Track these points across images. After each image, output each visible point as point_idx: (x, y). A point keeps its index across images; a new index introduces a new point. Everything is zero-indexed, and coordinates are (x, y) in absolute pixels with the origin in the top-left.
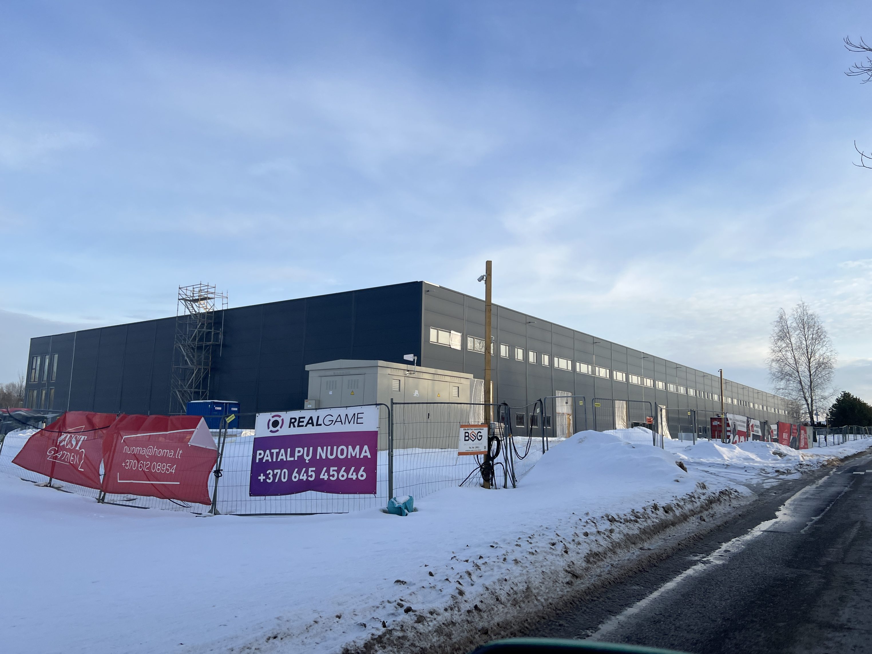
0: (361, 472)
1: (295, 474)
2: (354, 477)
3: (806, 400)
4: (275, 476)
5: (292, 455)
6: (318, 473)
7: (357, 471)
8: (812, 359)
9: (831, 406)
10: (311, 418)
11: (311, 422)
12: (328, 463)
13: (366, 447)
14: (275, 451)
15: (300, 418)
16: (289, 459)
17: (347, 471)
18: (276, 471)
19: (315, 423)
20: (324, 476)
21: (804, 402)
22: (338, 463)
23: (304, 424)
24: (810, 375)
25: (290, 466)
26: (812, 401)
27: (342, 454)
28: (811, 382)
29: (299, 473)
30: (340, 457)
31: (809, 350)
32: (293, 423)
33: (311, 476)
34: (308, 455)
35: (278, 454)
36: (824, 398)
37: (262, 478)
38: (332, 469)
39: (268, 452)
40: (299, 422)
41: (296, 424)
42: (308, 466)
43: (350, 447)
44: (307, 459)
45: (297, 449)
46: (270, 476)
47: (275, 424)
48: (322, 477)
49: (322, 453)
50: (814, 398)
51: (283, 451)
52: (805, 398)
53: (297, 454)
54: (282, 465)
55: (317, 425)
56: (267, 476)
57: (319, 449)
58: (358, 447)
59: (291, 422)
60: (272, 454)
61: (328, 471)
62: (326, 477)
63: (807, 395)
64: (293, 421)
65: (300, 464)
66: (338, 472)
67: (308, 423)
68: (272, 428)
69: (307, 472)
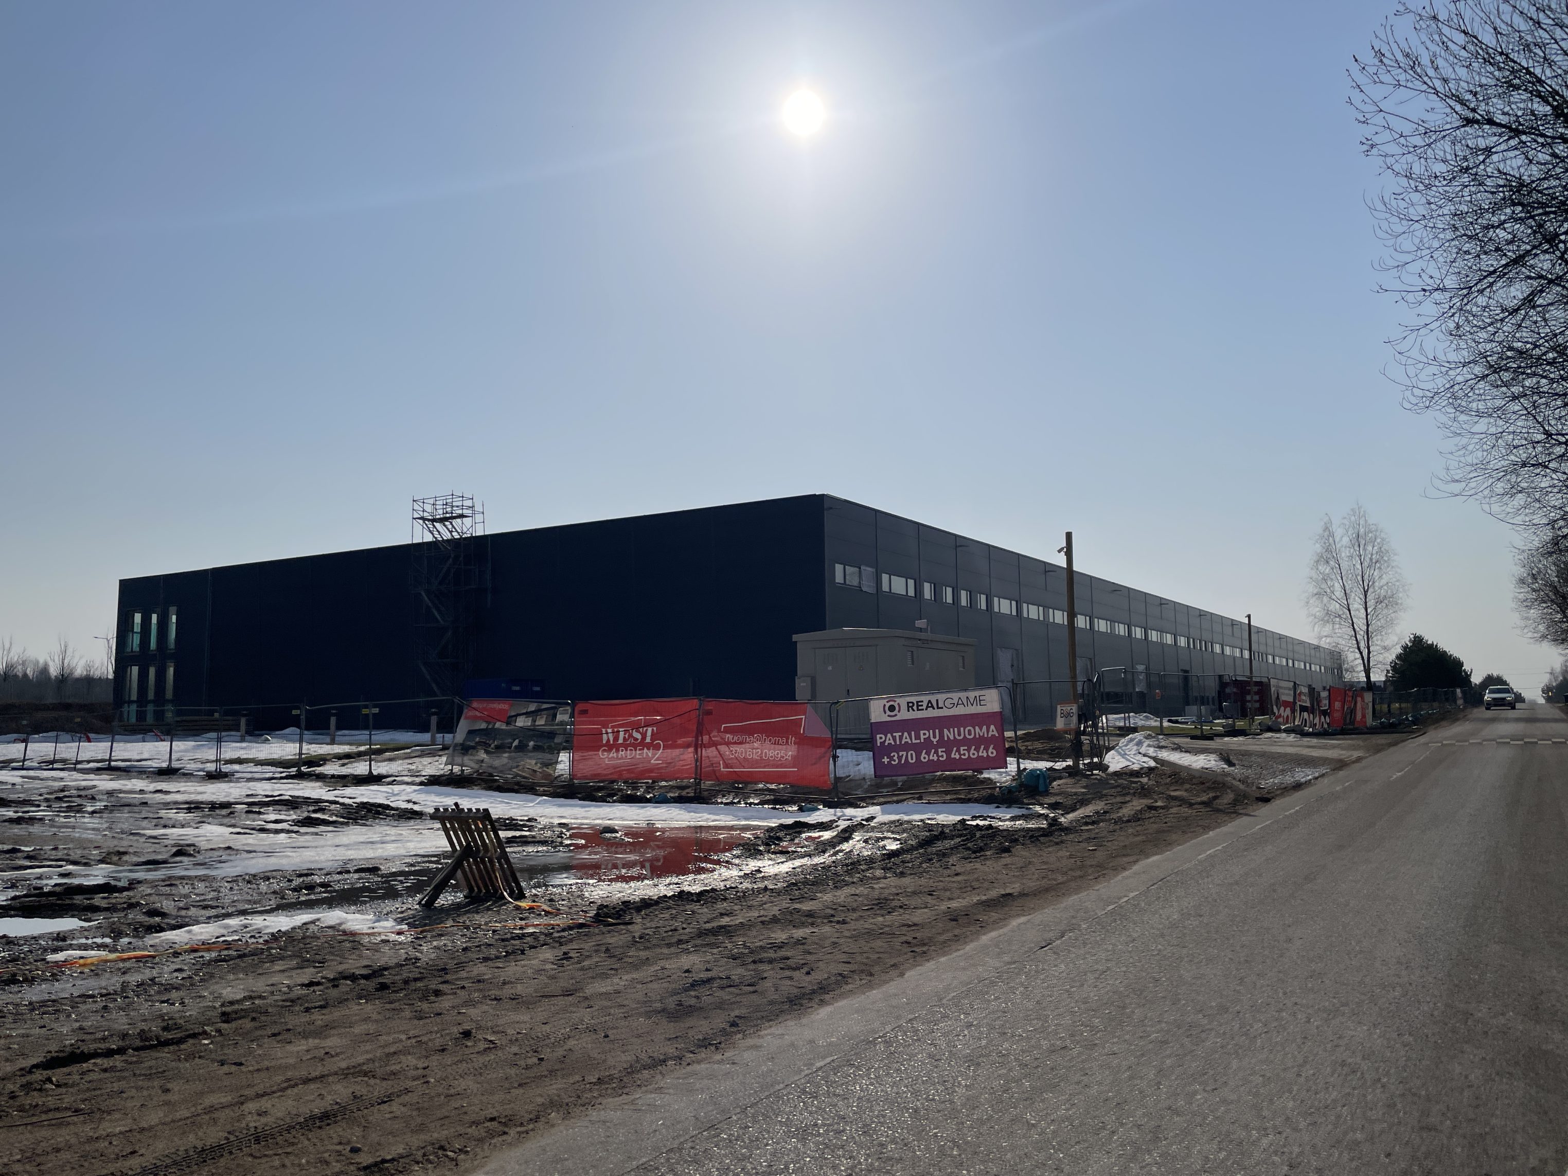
0: (991, 750)
1: (923, 755)
2: (985, 755)
3: (1361, 653)
4: (900, 758)
5: (918, 737)
6: (949, 753)
7: (987, 749)
8: (1371, 590)
9: (1394, 657)
10: (930, 702)
11: (930, 705)
12: (957, 743)
13: (992, 727)
14: (897, 735)
15: (917, 702)
16: (914, 741)
17: (977, 749)
18: (901, 754)
19: (935, 706)
20: (955, 755)
21: (1358, 655)
22: (966, 742)
23: (924, 707)
24: (1367, 615)
25: (918, 749)
26: (1369, 653)
27: (970, 734)
28: (1368, 625)
29: (928, 753)
30: (968, 737)
31: (1366, 577)
32: (912, 707)
33: (942, 756)
34: (935, 737)
35: (901, 738)
36: (1386, 648)
37: (886, 760)
38: (962, 748)
39: (889, 735)
40: (918, 706)
41: (915, 708)
42: (936, 748)
43: (977, 728)
44: (935, 741)
45: (922, 732)
46: (895, 758)
47: (892, 708)
48: (953, 756)
49: (949, 734)
50: (1371, 649)
51: (906, 734)
52: (1359, 648)
53: (922, 737)
54: (907, 747)
55: (938, 708)
56: (891, 758)
57: (945, 730)
58: (985, 728)
59: (908, 707)
60: (894, 738)
61: (958, 751)
62: (957, 757)
63: (1362, 645)
64: (910, 706)
65: (928, 745)
66: (969, 750)
67: (927, 707)
68: (888, 713)
69: (936, 752)
